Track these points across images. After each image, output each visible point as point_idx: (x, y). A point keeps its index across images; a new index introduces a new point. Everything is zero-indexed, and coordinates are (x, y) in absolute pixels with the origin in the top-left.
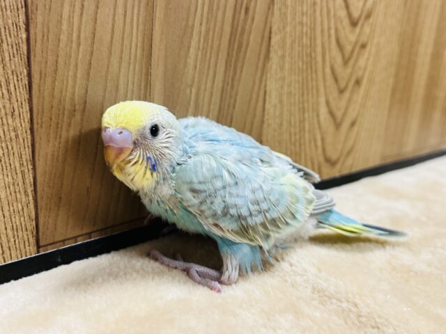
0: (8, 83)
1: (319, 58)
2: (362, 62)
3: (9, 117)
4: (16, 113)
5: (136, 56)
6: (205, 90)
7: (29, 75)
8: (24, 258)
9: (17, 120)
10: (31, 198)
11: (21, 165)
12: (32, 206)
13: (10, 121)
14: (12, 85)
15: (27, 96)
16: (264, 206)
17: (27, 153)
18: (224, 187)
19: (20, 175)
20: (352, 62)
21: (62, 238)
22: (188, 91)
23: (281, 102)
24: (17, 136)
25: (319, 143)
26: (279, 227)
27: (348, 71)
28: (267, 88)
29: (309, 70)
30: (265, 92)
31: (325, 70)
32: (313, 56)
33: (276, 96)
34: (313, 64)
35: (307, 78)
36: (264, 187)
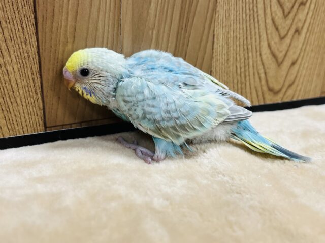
0: (22, 22)
1: (261, 12)
2: (301, 16)
3: (23, 44)
4: (28, 41)
5: (110, 7)
6: (164, 32)
7: (35, 18)
8: (36, 133)
9: (29, 46)
10: (39, 96)
11: (33, 74)
12: (40, 101)
13: (24, 46)
14: (24, 24)
15: (34, 31)
16: (175, 115)
17: (36, 67)
18: (143, 100)
19: (32, 81)
20: (291, 15)
21: (61, 124)
22: (151, 32)
23: (227, 43)
24: (29, 56)
25: (263, 76)
26: (188, 131)
27: (289, 22)
28: (215, 33)
29: (252, 21)
30: (214, 36)
31: (267, 21)
32: (255, 10)
33: (223, 38)
34: (256, 16)
35: (250, 26)
36: (177, 102)
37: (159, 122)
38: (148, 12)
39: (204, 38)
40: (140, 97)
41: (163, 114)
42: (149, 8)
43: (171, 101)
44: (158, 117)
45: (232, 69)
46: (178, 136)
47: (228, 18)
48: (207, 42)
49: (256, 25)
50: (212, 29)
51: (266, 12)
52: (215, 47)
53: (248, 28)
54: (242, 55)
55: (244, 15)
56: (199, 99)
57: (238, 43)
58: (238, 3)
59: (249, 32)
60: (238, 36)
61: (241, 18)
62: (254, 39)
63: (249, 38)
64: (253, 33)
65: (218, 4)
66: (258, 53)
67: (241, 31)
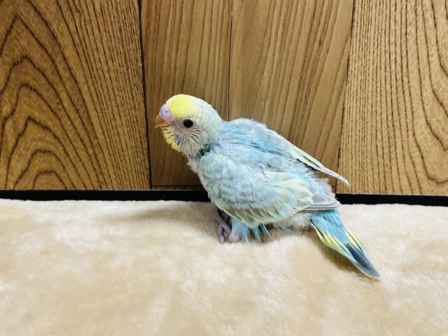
0: (132, 91)
1: (415, 84)
3: (133, 110)
4: (137, 107)
5: (218, 77)
6: (278, 103)
7: (144, 87)
9: (138, 112)
10: (146, 156)
11: (140, 137)
12: (147, 161)
13: (133, 112)
14: (134, 92)
15: (143, 99)
16: (250, 198)
17: (143, 131)
18: (221, 179)
19: (139, 143)
21: (166, 184)
22: (263, 103)
23: (363, 118)
24: (137, 121)
26: (262, 216)
28: (346, 106)
29: (400, 93)
30: (344, 109)
31: (424, 94)
32: (406, 80)
33: (356, 113)
34: (406, 87)
35: (397, 100)
36: (254, 185)
37: (233, 203)
38: (260, 82)
39: (331, 111)
40: (218, 176)
41: (238, 196)
42: (261, 78)
43: (248, 183)
44: (233, 198)
45: (371, 148)
46: (252, 220)
47: (364, 90)
48: (334, 115)
49: (407, 98)
50: (341, 101)
51: (423, 82)
52: (345, 122)
53: (395, 102)
54: (385, 133)
55: (388, 87)
56: (281, 183)
57: (378, 118)
58: (379, 73)
59: (395, 107)
60: (379, 111)
61: (383, 89)
62: (403, 115)
63: (396, 113)
64: (402, 108)
65: (350, 73)
66: (410, 133)
67: (384, 105)
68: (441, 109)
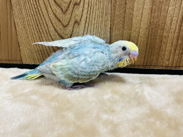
27: (68, 16)
28: (15, 21)
29: (39, 15)
30: (15, 23)
31: (50, 15)
32: (39, 9)
33: (21, 25)
34: (40, 12)
35: (38, 18)
39: (9, 24)
47: (21, 14)
48: (11, 27)
49: (43, 18)
50: (12, 19)
51: (48, 9)
52: (17, 29)
53: (37, 19)
54: (37, 35)
55: (32, 12)
57: (32, 28)
58: (26, 5)
59: (38, 22)
60: (31, 24)
61: (30, 13)
62: (43, 26)
63: (39, 25)
64: (41, 22)
65: (12, 5)
66: (49, 35)
67: (32, 21)
68: (60, 23)
